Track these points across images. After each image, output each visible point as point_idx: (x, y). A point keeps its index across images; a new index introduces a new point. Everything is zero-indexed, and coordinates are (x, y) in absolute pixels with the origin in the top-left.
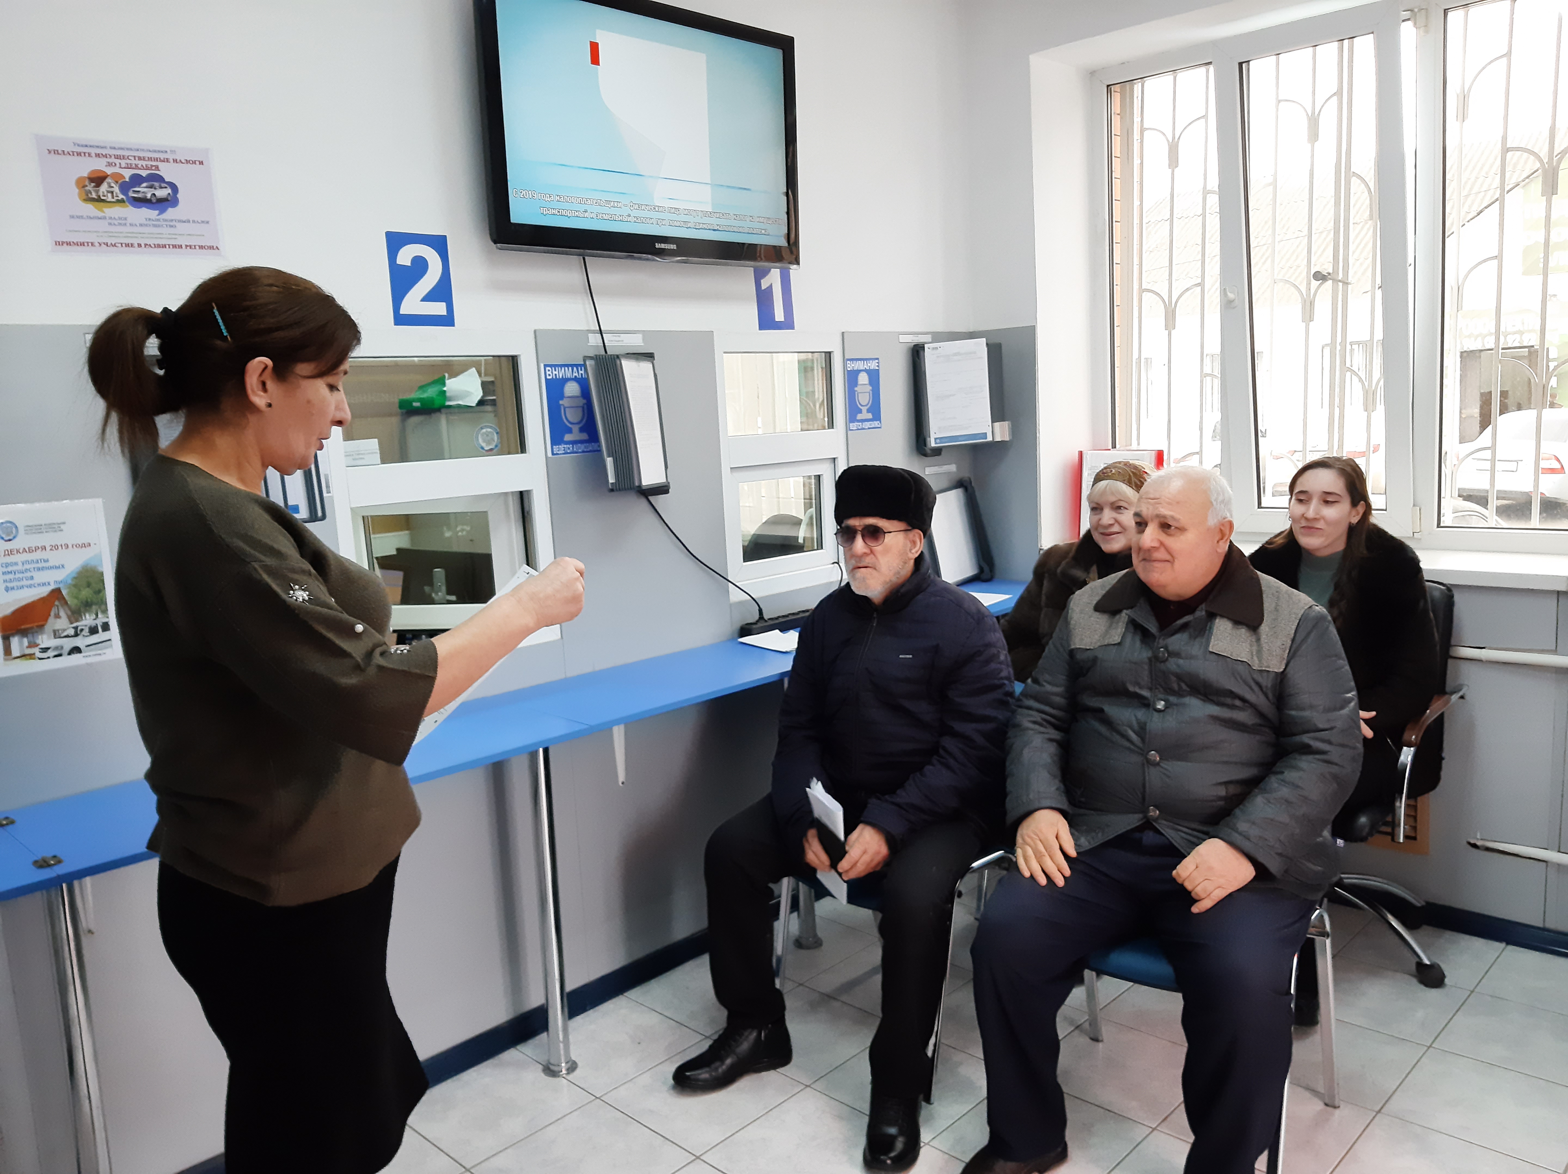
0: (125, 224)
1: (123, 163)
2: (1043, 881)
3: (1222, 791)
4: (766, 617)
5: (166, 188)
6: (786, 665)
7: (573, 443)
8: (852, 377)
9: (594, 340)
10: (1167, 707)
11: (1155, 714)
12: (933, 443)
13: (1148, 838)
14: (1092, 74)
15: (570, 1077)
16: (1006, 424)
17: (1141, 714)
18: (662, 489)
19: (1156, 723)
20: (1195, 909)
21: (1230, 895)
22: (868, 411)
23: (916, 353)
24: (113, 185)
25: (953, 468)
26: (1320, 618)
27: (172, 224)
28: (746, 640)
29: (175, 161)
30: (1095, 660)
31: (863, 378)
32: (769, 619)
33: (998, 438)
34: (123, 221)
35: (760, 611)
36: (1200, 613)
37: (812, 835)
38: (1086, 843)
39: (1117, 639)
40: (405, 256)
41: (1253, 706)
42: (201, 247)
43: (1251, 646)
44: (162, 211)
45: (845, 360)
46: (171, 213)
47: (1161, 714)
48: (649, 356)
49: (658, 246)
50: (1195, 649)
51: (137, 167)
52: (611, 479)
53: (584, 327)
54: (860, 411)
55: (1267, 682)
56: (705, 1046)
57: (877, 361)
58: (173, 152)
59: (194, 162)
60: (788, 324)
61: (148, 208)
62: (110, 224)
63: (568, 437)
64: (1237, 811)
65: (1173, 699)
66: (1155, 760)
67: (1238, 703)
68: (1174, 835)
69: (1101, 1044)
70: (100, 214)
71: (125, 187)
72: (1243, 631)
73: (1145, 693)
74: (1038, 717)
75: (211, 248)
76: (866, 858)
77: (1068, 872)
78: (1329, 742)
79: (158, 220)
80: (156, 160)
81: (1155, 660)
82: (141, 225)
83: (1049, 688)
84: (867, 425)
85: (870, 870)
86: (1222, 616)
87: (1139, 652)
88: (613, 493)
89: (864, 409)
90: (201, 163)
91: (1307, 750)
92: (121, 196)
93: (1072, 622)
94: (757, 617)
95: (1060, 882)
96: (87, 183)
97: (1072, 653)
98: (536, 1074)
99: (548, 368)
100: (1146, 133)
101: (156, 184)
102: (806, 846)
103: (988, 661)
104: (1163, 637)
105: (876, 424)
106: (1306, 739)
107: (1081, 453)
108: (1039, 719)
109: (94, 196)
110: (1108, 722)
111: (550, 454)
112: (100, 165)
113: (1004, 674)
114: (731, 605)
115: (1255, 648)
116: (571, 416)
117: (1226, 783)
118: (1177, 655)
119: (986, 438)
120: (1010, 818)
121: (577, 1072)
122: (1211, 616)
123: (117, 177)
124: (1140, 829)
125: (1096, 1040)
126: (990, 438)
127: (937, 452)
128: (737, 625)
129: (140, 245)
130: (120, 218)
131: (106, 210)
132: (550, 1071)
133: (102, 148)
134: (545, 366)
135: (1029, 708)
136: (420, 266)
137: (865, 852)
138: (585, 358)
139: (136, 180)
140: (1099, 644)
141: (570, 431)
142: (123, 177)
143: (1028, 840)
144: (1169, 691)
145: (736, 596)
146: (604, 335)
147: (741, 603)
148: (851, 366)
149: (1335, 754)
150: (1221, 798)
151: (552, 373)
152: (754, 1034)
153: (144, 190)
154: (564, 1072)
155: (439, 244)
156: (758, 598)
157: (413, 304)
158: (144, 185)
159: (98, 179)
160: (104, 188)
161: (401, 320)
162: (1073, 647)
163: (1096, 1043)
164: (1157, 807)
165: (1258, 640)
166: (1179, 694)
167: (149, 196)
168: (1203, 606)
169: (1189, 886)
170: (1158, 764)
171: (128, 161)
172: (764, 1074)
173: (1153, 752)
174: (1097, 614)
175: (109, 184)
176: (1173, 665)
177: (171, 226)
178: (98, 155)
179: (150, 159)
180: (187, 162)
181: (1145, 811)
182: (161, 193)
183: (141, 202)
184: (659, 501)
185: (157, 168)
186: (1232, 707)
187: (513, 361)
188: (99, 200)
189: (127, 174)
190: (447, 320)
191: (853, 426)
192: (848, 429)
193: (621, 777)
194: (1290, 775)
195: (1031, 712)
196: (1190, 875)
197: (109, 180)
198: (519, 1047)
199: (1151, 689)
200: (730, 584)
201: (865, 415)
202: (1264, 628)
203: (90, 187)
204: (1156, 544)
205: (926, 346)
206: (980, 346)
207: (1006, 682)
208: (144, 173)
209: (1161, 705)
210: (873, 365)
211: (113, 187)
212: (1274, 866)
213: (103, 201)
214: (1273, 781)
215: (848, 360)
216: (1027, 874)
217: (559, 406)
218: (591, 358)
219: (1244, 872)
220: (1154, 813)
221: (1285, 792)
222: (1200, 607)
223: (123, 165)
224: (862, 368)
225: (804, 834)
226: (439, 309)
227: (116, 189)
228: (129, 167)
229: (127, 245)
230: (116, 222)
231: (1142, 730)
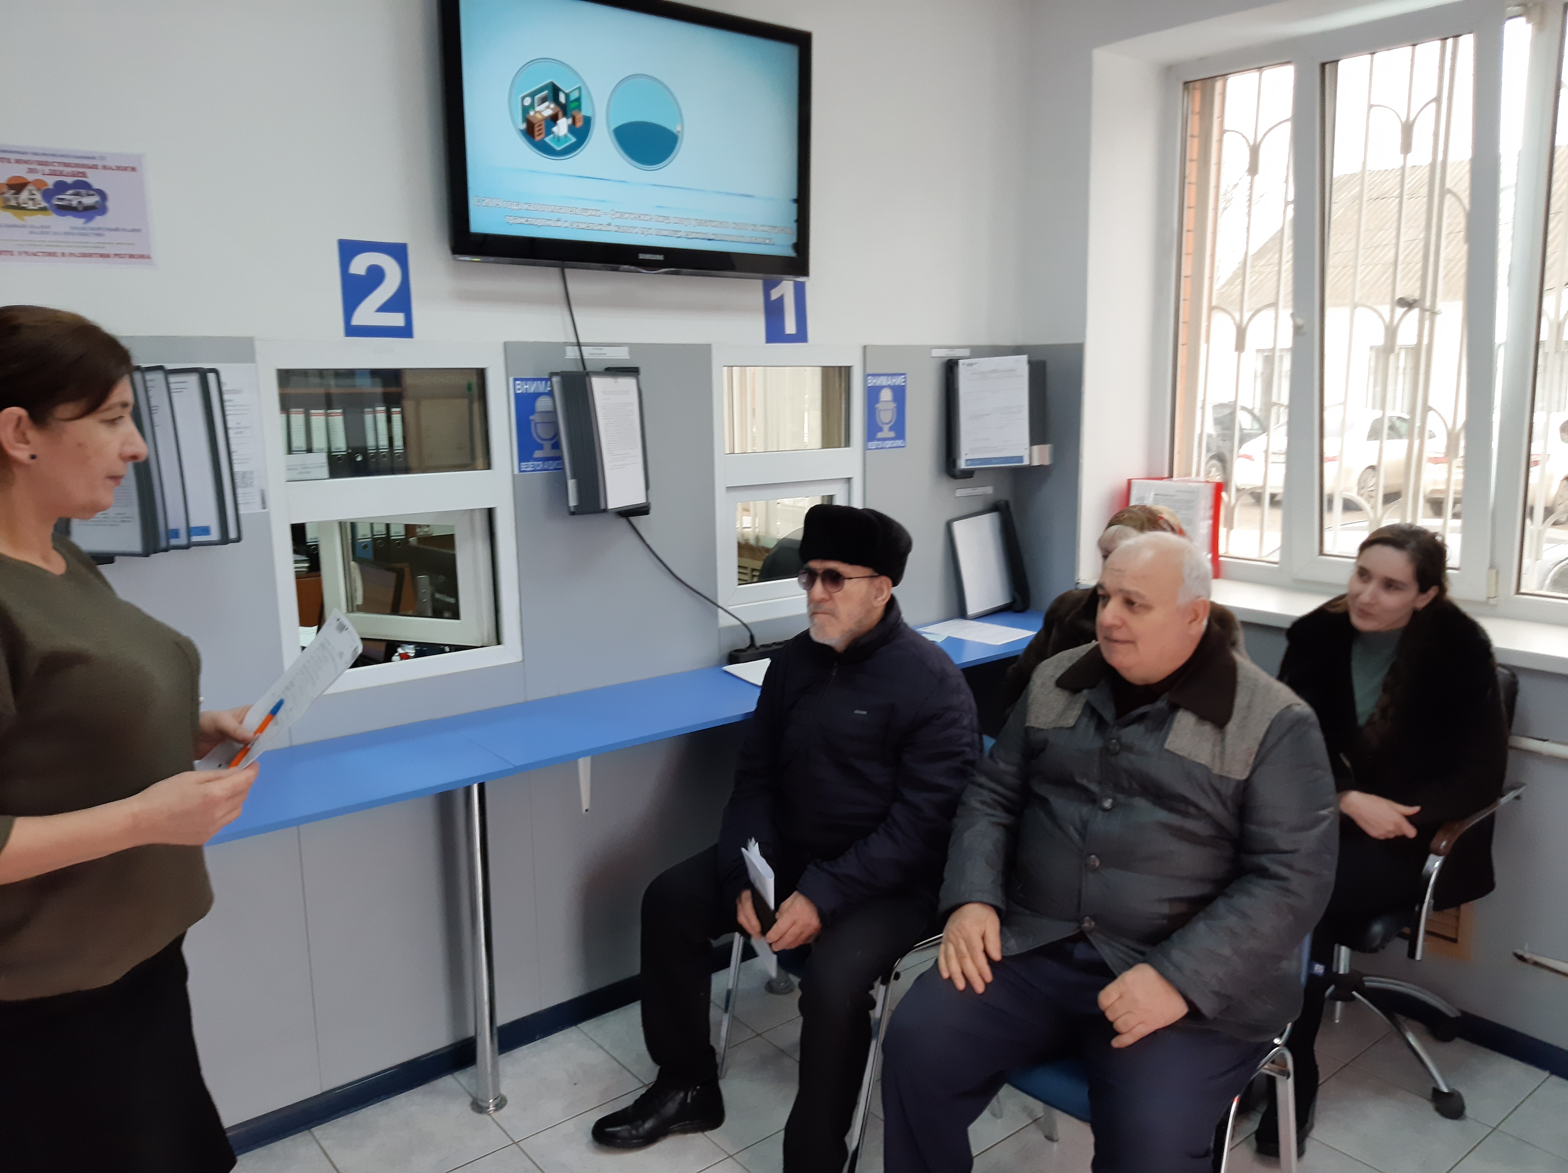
0: (47, 233)
1: (47, 169)
2: (961, 984)
3: (1165, 909)
4: (759, 642)
5: (93, 195)
7: (545, 459)
8: (872, 395)
9: (572, 353)
10: (1114, 806)
11: (1100, 813)
12: (962, 465)
13: (1080, 952)
14: (1168, 70)
15: (495, 1115)
16: (1047, 448)
17: (1085, 810)
18: (642, 510)
19: (1100, 824)
20: (1117, 1043)
21: (1155, 1033)
22: (891, 429)
23: (950, 368)
24: (35, 192)
25: (989, 490)
26: (1301, 720)
27: (99, 232)
28: (733, 669)
29: (105, 167)
30: (1046, 742)
31: (886, 395)
32: (762, 646)
33: (1036, 463)
34: (44, 230)
35: (752, 637)
36: (1161, 704)
37: (746, 895)
38: (1016, 947)
39: (1071, 722)
40: (360, 265)
41: (1208, 815)
42: (132, 256)
43: (1214, 746)
44: (89, 219)
45: (866, 376)
46: (99, 221)
47: (1107, 813)
48: (632, 371)
49: (642, 256)
50: (1149, 744)
51: (61, 174)
52: (573, 502)
53: (562, 339)
54: (881, 430)
55: (1228, 791)
57: (903, 376)
58: (102, 158)
59: (125, 169)
60: (801, 336)
61: (75, 216)
62: (32, 233)
63: (538, 454)
64: (1175, 936)
65: (1121, 798)
66: (1094, 866)
67: (1192, 810)
68: (1107, 952)
70: (20, 222)
71: (48, 195)
72: (1208, 729)
73: (1094, 787)
74: (986, 795)
75: (142, 257)
76: (795, 930)
77: (989, 977)
78: (1290, 867)
79: (84, 229)
80: (83, 166)
81: (1106, 752)
82: (66, 233)
83: (1002, 765)
84: (889, 444)
85: (800, 942)
86: (1187, 709)
87: (1091, 740)
88: (574, 517)
89: (886, 428)
90: (133, 169)
91: (1263, 873)
92: (44, 204)
93: (1031, 697)
94: (748, 643)
95: (980, 988)
96: (5, 189)
97: (1028, 730)
98: (461, 1108)
99: (518, 382)
100: (1226, 136)
101: (83, 191)
102: (739, 907)
103: (954, 722)
104: (1116, 727)
105: (899, 443)
106: (1264, 860)
107: (1129, 482)
108: (988, 800)
109: (13, 203)
110: (1052, 815)
111: (516, 471)
112: (21, 172)
114: (720, 630)
115: (1218, 749)
116: (540, 431)
117: (1171, 900)
118: (1129, 749)
119: (1022, 462)
120: (943, 906)
121: (505, 1110)
122: (1174, 708)
123: (39, 184)
124: (1073, 940)
125: (1050, 1138)
126: (1026, 462)
127: (968, 474)
128: (726, 651)
129: (63, 254)
130: (42, 227)
131: (26, 218)
132: (478, 1107)
133: (23, 153)
134: (515, 380)
135: (981, 786)
136: (376, 275)
137: (794, 924)
138: (552, 374)
139: (61, 187)
140: (1053, 725)
141: (540, 447)
142: (45, 184)
144: (1118, 788)
145: (725, 621)
146: (583, 348)
147: (731, 628)
148: (872, 382)
149: (1296, 882)
150: (1165, 917)
151: (522, 386)
152: (682, 1095)
153: (69, 198)
154: (492, 1108)
155: (399, 252)
156: (751, 623)
157: (365, 315)
158: (70, 192)
159: (18, 186)
160: (24, 195)
161: (352, 331)
162: (1027, 724)
163: (1049, 1143)
164: (1093, 918)
165: (1223, 740)
166: (1130, 793)
167: (74, 203)
168: (1167, 694)
169: (1110, 1016)
170: (1095, 870)
171: (53, 168)
172: (690, 1136)
173: (1093, 856)
174: (1058, 691)
175: (30, 191)
176: (1125, 760)
177: (99, 235)
178: (18, 161)
179: (77, 165)
180: (119, 168)
181: (1080, 921)
182: (89, 201)
183: (65, 209)
184: (640, 521)
185: (84, 175)
186: (1185, 815)
187: (481, 373)
188: (18, 207)
189: (51, 181)
190: (406, 332)
191: (873, 445)
192: (866, 448)
193: (585, 804)
194: (1242, 901)
195: (981, 790)
196: (1112, 1004)
197: (30, 187)
198: (456, 1074)
199: (1100, 783)
200: (720, 610)
201: (886, 433)
202: (1231, 727)
203: (9, 194)
204: (1117, 622)
205: (961, 362)
206: (1021, 364)
208: (70, 180)
209: (1108, 804)
210: (899, 381)
211: (33, 194)
212: (1207, 1007)
213: (24, 209)
214: (1220, 906)
215: (869, 375)
216: (945, 975)
217: (529, 422)
218: (556, 374)
219: (1175, 1009)
220: (1088, 924)
221: (1232, 921)
222: (1164, 696)
223: (47, 172)
224: (884, 383)
225: (737, 895)
226: (396, 319)
227: (38, 196)
228: (53, 173)
229: (51, 254)
230: (37, 230)
231: (1083, 829)
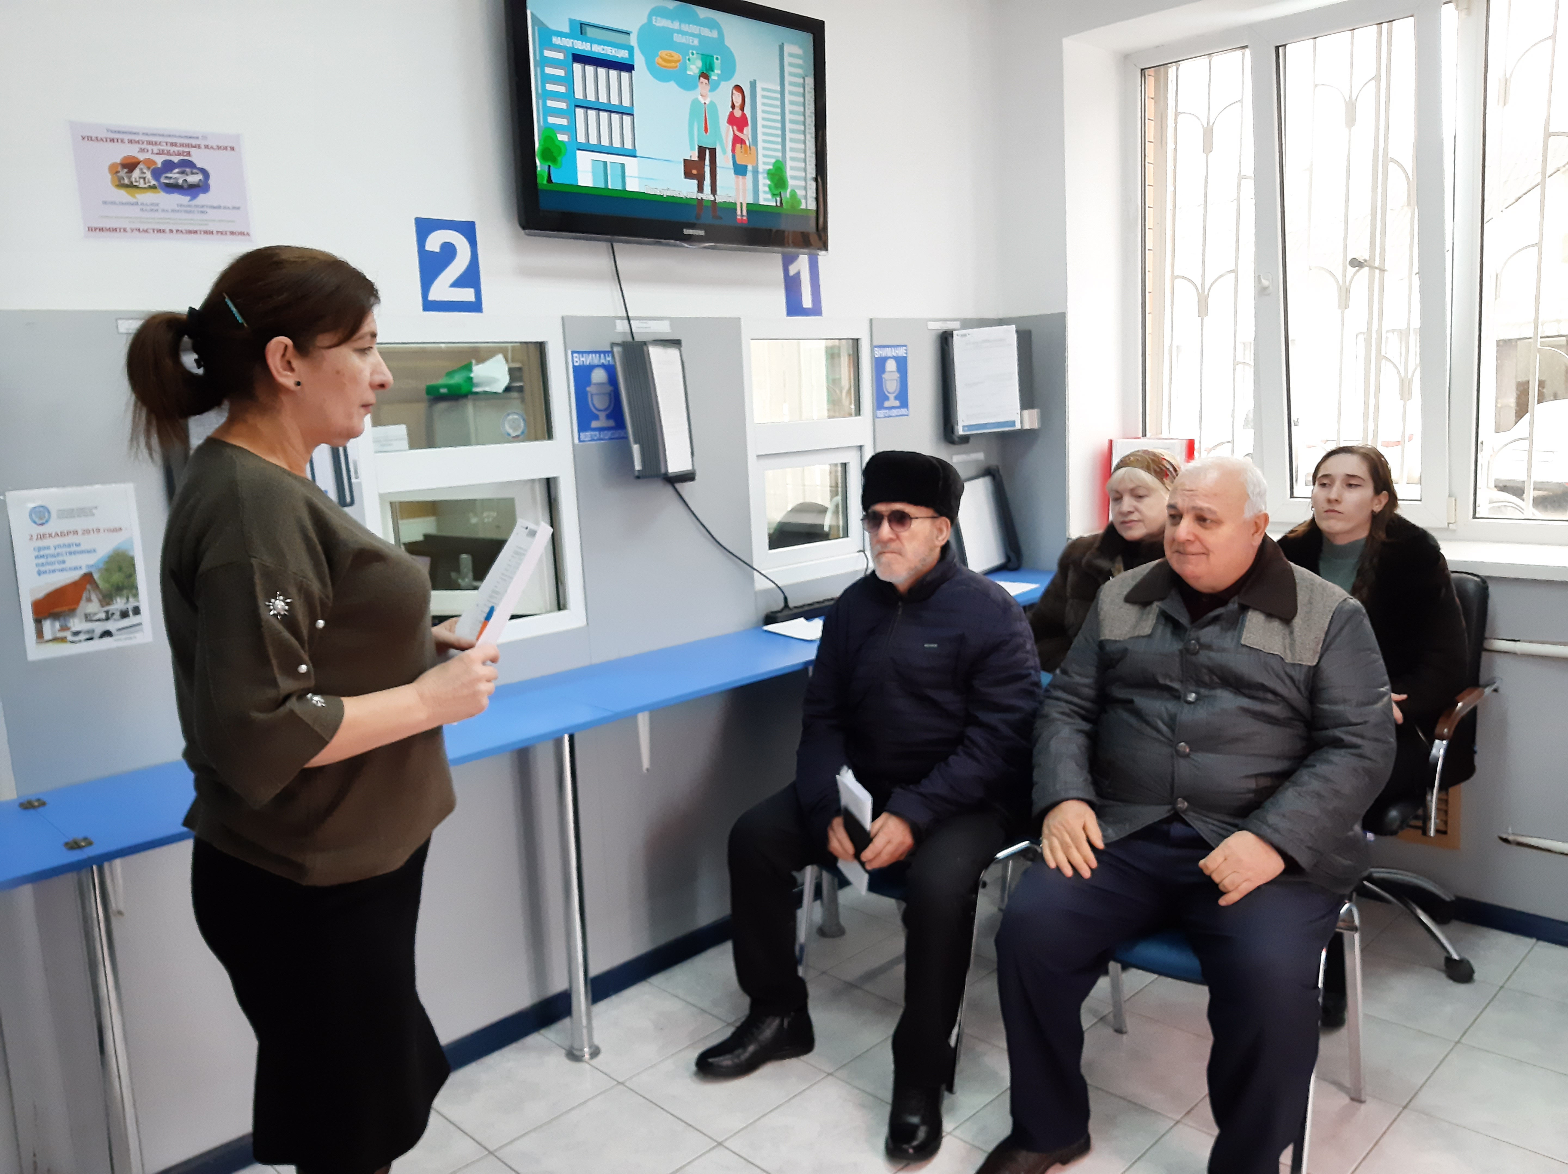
0: (157, 210)
1: (155, 149)
2: (1068, 872)
3: (1252, 784)
4: (791, 604)
5: (197, 173)
6: (811, 654)
7: (601, 429)
8: (879, 365)
9: (622, 327)
10: (1197, 699)
11: (1186, 705)
12: (960, 431)
13: (1177, 830)
14: (1126, 58)
15: (594, 1062)
16: (1035, 412)
17: (1172, 706)
18: (688, 477)
19: (1186, 715)
20: (1222, 902)
21: (1258, 888)
22: (896, 398)
23: (945, 340)
24: (145, 171)
25: (980, 456)
26: (1355, 611)
27: (202, 209)
28: (771, 628)
29: (207, 147)
30: (1125, 651)
31: (891, 365)
32: (796, 607)
33: (1027, 426)
34: (154, 207)
35: (786, 599)
36: (1233, 606)
37: (838, 824)
38: (1113, 836)
39: (1147, 631)
40: (434, 242)
41: (1283, 699)
42: (232, 233)
43: (1284, 638)
44: (194, 197)
45: (873, 347)
46: (202, 199)
47: (1192, 706)
48: (676, 343)
49: (686, 231)
50: (1227, 641)
51: (169, 153)
52: (638, 466)
53: (612, 314)
54: (887, 398)
55: (1299, 676)
56: (728, 1033)
57: (905, 348)
58: (205, 137)
59: (225, 148)
60: (816, 310)
61: (181, 194)
62: (142, 210)
63: (595, 424)
64: (1267, 804)
65: (1203, 691)
66: (1184, 752)
67: (1270, 696)
68: (1202, 827)
69: (1125, 1037)
70: (132, 200)
71: (157, 173)
72: (1276, 625)
73: (1176, 685)
74: (1066, 707)
75: (242, 234)
76: (890, 848)
77: (1094, 864)
78: (1362, 737)
79: (189, 206)
80: (188, 145)
81: (1186, 652)
82: (173, 211)
83: (1078, 679)
84: (895, 412)
85: (893, 860)
86: (1255, 609)
87: (1169, 645)
88: (639, 480)
89: (892, 397)
90: (233, 149)
91: (1338, 744)
92: (153, 182)
93: (1102, 613)
94: (781, 605)
95: (1086, 873)
96: (119, 169)
97: (1102, 645)
98: (559, 1059)
99: (575, 355)
100: (1180, 117)
101: (188, 170)
102: (831, 834)
103: (1015, 651)
104: (1194, 629)
105: (903, 411)
106: (1338, 733)
107: (1111, 442)
108: (1067, 710)
109: (126, 181)
110: (1138, 714)
111: (576, 441)
112: (133, 151)
113: (1030, 663)
114: (756, 593)
115: (1287, 641)
116: (598, 402)
117: (1256, 776)
118: (1209, 647)
119: (1015, 426)
120: (1036, 809)
121: (600, 1057)
122: (1244, 609)
123: (149, 163)
124: (1168, 820)
125: (1120, 1031)
126: (1018, 426)
127: (965, 439)
128: (762, 613)
129: (171, 231)
130: (152, 204)
131: (138, 196)
132: (574, 1055)
133: (135, 133)
134: (573, 352)
135: (1058, 699)
136: (448, 252)
137: (889, 842)
138: (613, 345)
139: (169, 166)
140: (1129, 636)
141: (596, 418)
142: (154, 163)
143: (1055, 831)
144: (1200, 683)
145: (761, 584)
146: (632, 322)
147: (766, 591)
148: (879, 353)
149: (1368, 748)
150: (1251, 791)
151: (579, 359)
152: (776, 1022)
153: (175, 176)
154: (587, 1056)
155: (468, 230)
156: (785, 586)
157: (441, 290)
158: (176, 170)
159: (130, 165)
160: (136, 173)
161: (430, 306)
162: (1102, 638)
163: (1120, 1035)
164: (1185, 799)
165: (1291, 633)
166: (1211, 686)
167: (180, 182)
168: (1236, 598)
169: (1216, 877)
170: (1187, 756)
171: (161, 148)
172: (787, 1062)
173: (1182, 744)
174: (1128, 606)
175: (141, 169)
176: (1204, 657)
177: (202, 212)
178: (130, 141)
179: (182, 145)
180: (219, 148)
181: (1173, 803)
182: (194, 179)
183: (173, 187)
184: (685, 488)
185: (189, 154)
186: (1264, 700)
187: (541, 347)
188: (131, 186)
189: (159, 160)
190: (476, 307)
191: (881, 413)
192: (875, 417)
193: (646, 763)
194: (1322, 769)
195: (1059, 703)
196: (1217, 867)
197: (141, 166)
198: (543, 1031)
199: (1182, 682)
200: (755, 572)
201: (892, 402)
202: (1297, 621)
203: (123, 173)
204: (1191, 537)
205: (955, 333)
206: (1010, 334)
207: (1033, 672)
208: (176, 159)
209: (1192, 697)
210: (901, 352)
211: (145, 173)
212: (1304, 859)
213: (136, 187)
214: (1304, 775)
215: (876, 347)
216: (1052, 865)
217: (586, 393)
218: (618, 344)
219: (1273, 865)
220: (1182, 805)
221: (1316, 785)
222: (1233, 599)
223: (156, 151)
224: (889, 355)
225: (828, 823)
226: (467, 295)
227: (148, 175)
228: (161, 153)
229: (159, 231)
230: (148, 208)
231: (1172, 722)
